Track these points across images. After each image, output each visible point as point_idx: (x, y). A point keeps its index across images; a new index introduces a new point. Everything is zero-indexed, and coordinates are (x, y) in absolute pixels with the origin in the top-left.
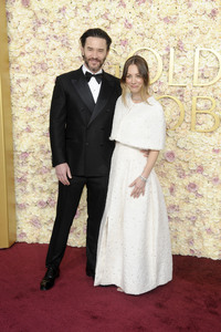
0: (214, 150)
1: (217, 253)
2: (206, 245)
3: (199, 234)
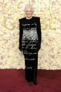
0: (46, 35)
1: (48, 68)
2: (45, 65)
3: (43, 62)
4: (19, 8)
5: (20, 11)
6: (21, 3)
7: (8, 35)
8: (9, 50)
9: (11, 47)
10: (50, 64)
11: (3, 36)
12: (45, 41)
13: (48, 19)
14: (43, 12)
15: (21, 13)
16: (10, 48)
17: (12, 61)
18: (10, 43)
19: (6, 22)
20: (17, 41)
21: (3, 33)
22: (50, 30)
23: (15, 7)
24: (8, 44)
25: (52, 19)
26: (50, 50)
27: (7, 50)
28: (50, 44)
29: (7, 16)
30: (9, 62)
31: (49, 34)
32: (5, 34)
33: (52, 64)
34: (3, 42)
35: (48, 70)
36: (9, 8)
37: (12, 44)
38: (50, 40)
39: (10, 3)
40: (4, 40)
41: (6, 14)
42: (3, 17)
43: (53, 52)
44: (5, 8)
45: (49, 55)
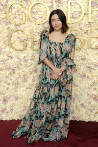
4: (33, 12)
5: (36, 18)
6: (37, 4)
7: (15, 60)
8: (17, 87)
9: (20, 80)
10: (91, 111)
11: (6, 62)
12: (80, 69)
13: (85, 31)
14: (76, 19)
15: (38, 21)
16: (18, 84)
17: (23, 105)
18: (19, 74)
19: (12, 39)
20: (31, 70)
21: (6, 57)
22: (89, 51)
23: (26, 12)
24: (16, 75)
25: (92, 31)
26: (89, 86)
27: (14, 87)
28: (90, 75)
29: (12, 26)
30: (17, 108)
31: (87, 57)
32: (10, 58)
33: (95, 112)
34: (7, 73)
35: (87, 121)
36: (17, 14)
37: (22, 77)
38: (90, 68)
39: (19, 6)
40: (9, 69)
41: (12, 25)
42: (6, 30)
43: (95, 89)
44: (10, 14)
45: (88, 95)
